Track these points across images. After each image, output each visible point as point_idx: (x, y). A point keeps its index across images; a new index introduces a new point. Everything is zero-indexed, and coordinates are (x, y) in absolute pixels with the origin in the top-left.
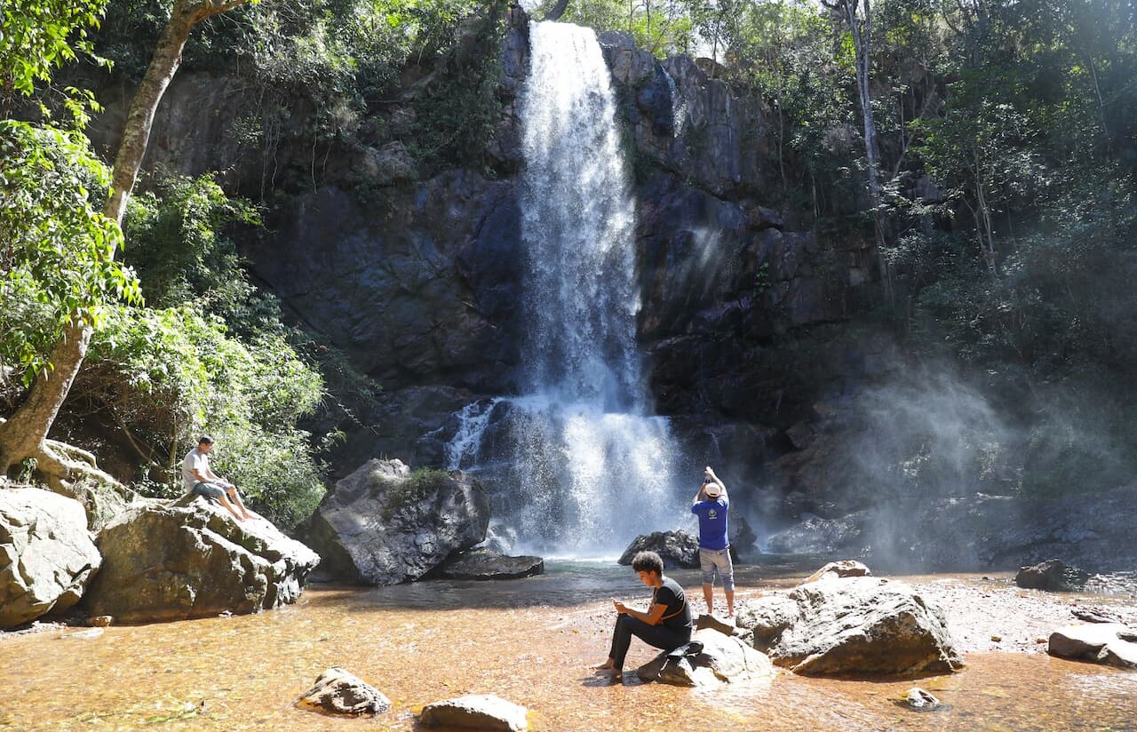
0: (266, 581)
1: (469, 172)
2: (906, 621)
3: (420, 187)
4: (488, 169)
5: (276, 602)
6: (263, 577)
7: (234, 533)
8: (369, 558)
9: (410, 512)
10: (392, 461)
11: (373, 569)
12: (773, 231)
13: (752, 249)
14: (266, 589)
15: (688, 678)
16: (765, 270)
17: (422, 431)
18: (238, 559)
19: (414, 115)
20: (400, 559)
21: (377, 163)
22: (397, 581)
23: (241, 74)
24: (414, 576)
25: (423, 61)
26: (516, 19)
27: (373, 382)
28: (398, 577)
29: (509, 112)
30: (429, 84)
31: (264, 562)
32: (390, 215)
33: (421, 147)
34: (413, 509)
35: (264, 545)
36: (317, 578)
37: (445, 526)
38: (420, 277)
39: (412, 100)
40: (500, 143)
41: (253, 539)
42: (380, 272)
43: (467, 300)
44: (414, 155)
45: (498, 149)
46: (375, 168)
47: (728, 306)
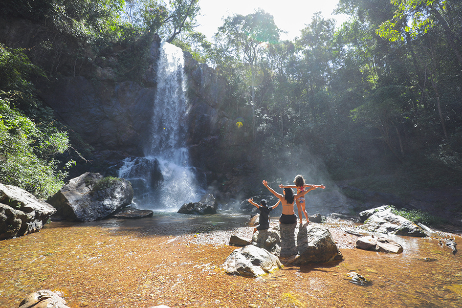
0: (21, 222)
1: (135, 83)
2: (328, 240)
3: (117, 84)
4: (142, 83)
5: (26, 232)
6: (20, 220)
7: (4, 199)
8: (81, 210)
9: (102, 193)
10: (96, 174)
11: (83, 215)
12: (226, 118)
13: (219, 122)
14: (20, 226)
15: (252, 273)
16: (223, 128)
17: (109, 165)
18: (4, 212)
19: (117, 60)
20: (96, 211)
21: (101, 72)
22: (93, 220)
23: (47, 26)
24: (101, 218)
25: (122, 45)
26: (156, 39)
27: (91, 147)
28: (94, 218)
29: (151, 67)
30: (124, 52)
31: (21, 213)
32: (105, 91)
33: (118, 71)
34: (103, 191)
35: (22, 204)
36: (55, 219)
37: (116, 198)
38: (114, 114)
39: (117, 55)
40: (147, 76)
41: (16, 202)
42: (98, 110)
43: (130, 124)
44: (116, 73)
45: (146, 78)
46: (100, 74)
47: (212, 137)
